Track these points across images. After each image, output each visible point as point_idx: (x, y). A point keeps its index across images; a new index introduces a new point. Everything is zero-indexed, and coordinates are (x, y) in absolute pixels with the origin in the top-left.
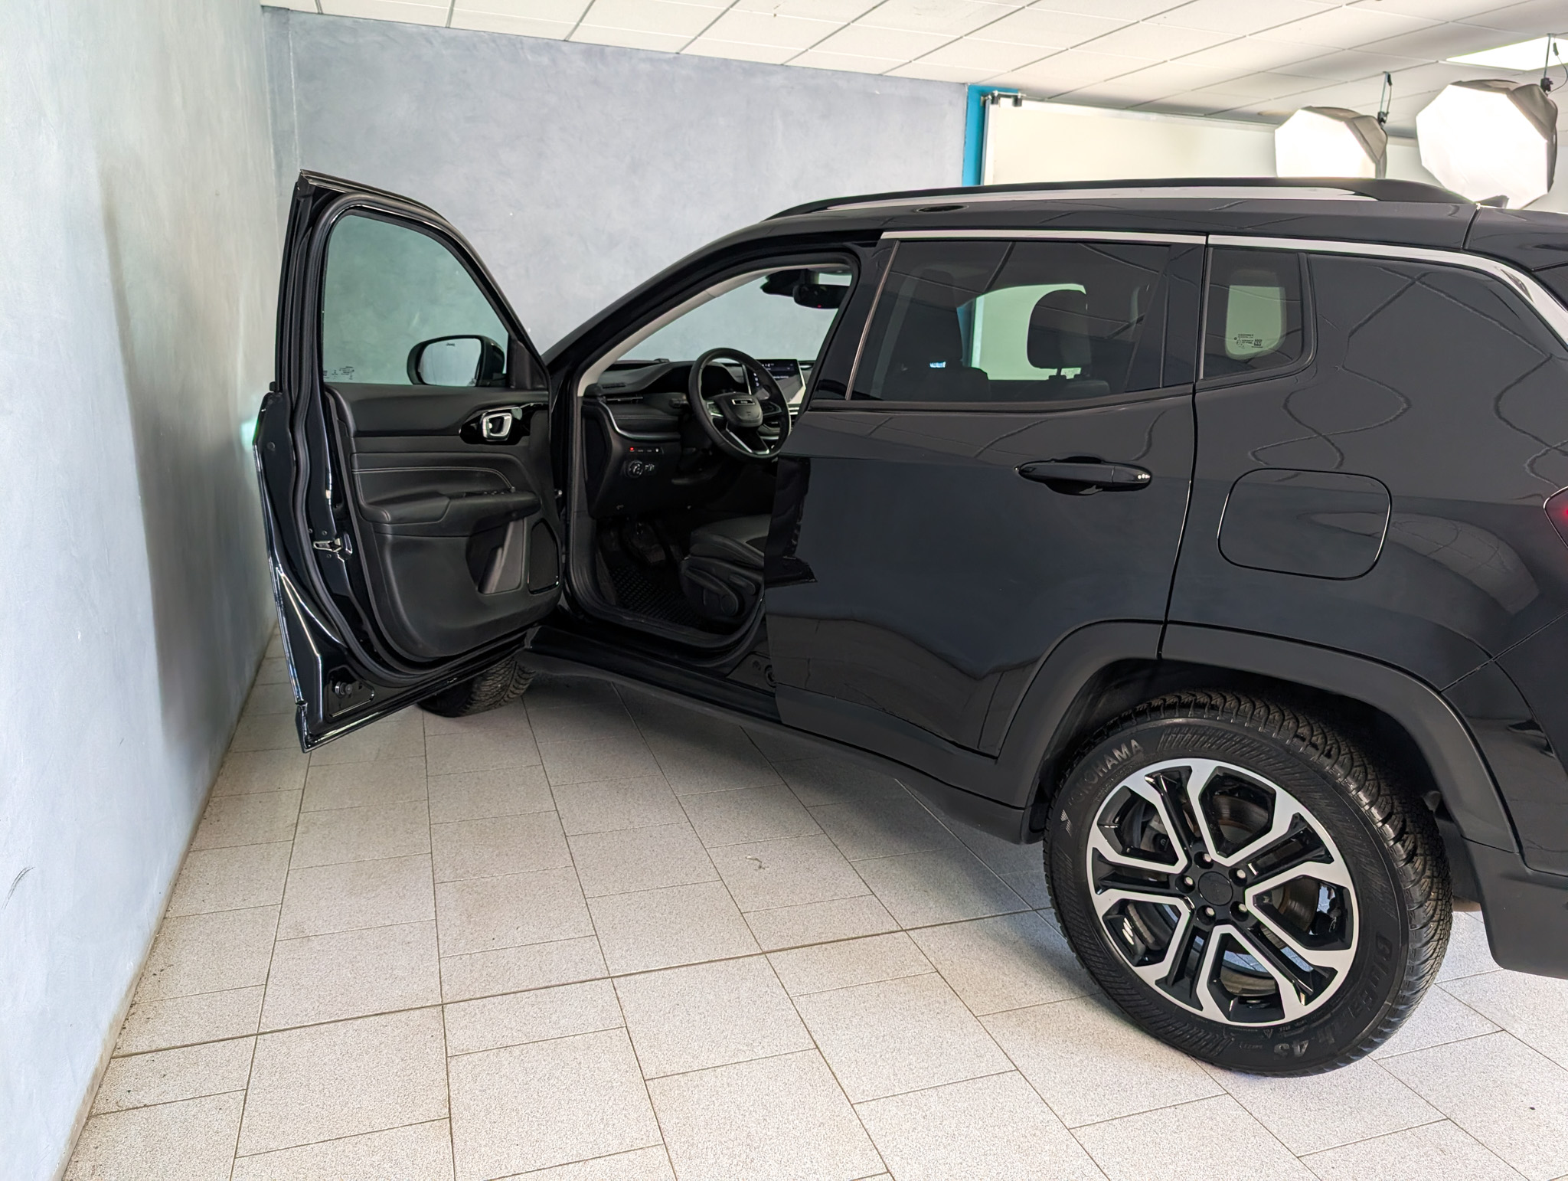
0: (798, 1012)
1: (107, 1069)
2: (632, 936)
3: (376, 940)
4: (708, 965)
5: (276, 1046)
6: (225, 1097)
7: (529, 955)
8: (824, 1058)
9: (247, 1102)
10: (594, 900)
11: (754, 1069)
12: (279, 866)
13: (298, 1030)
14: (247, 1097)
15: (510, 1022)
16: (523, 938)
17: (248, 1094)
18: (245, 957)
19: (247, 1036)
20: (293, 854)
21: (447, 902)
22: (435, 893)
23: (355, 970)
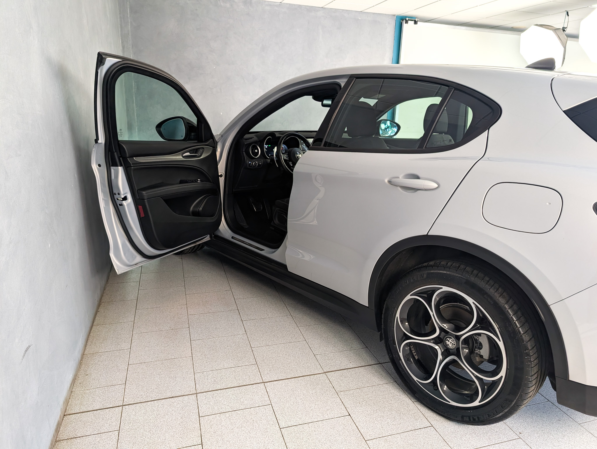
0: (340, 399)
1: (63, 420)
2: (271, 364)
3: (168, 365)
4: (302, 378)
5: (130, 411)
6: (110, 433)
7: (230, 373)
8: (353, 420)
9: (120, 436)
10: (255, 348)
11: (325, 424)
12: (129, 332)
13: (139, 404)
14: (120, 433)
15: (224, 402)
16: (227, 365)
17: (120, 432)
18: (116, 372)
19: (118, 406)
20: (134, 327)
21: (196, 349)
22: (191, 345)
23: (161, 378)
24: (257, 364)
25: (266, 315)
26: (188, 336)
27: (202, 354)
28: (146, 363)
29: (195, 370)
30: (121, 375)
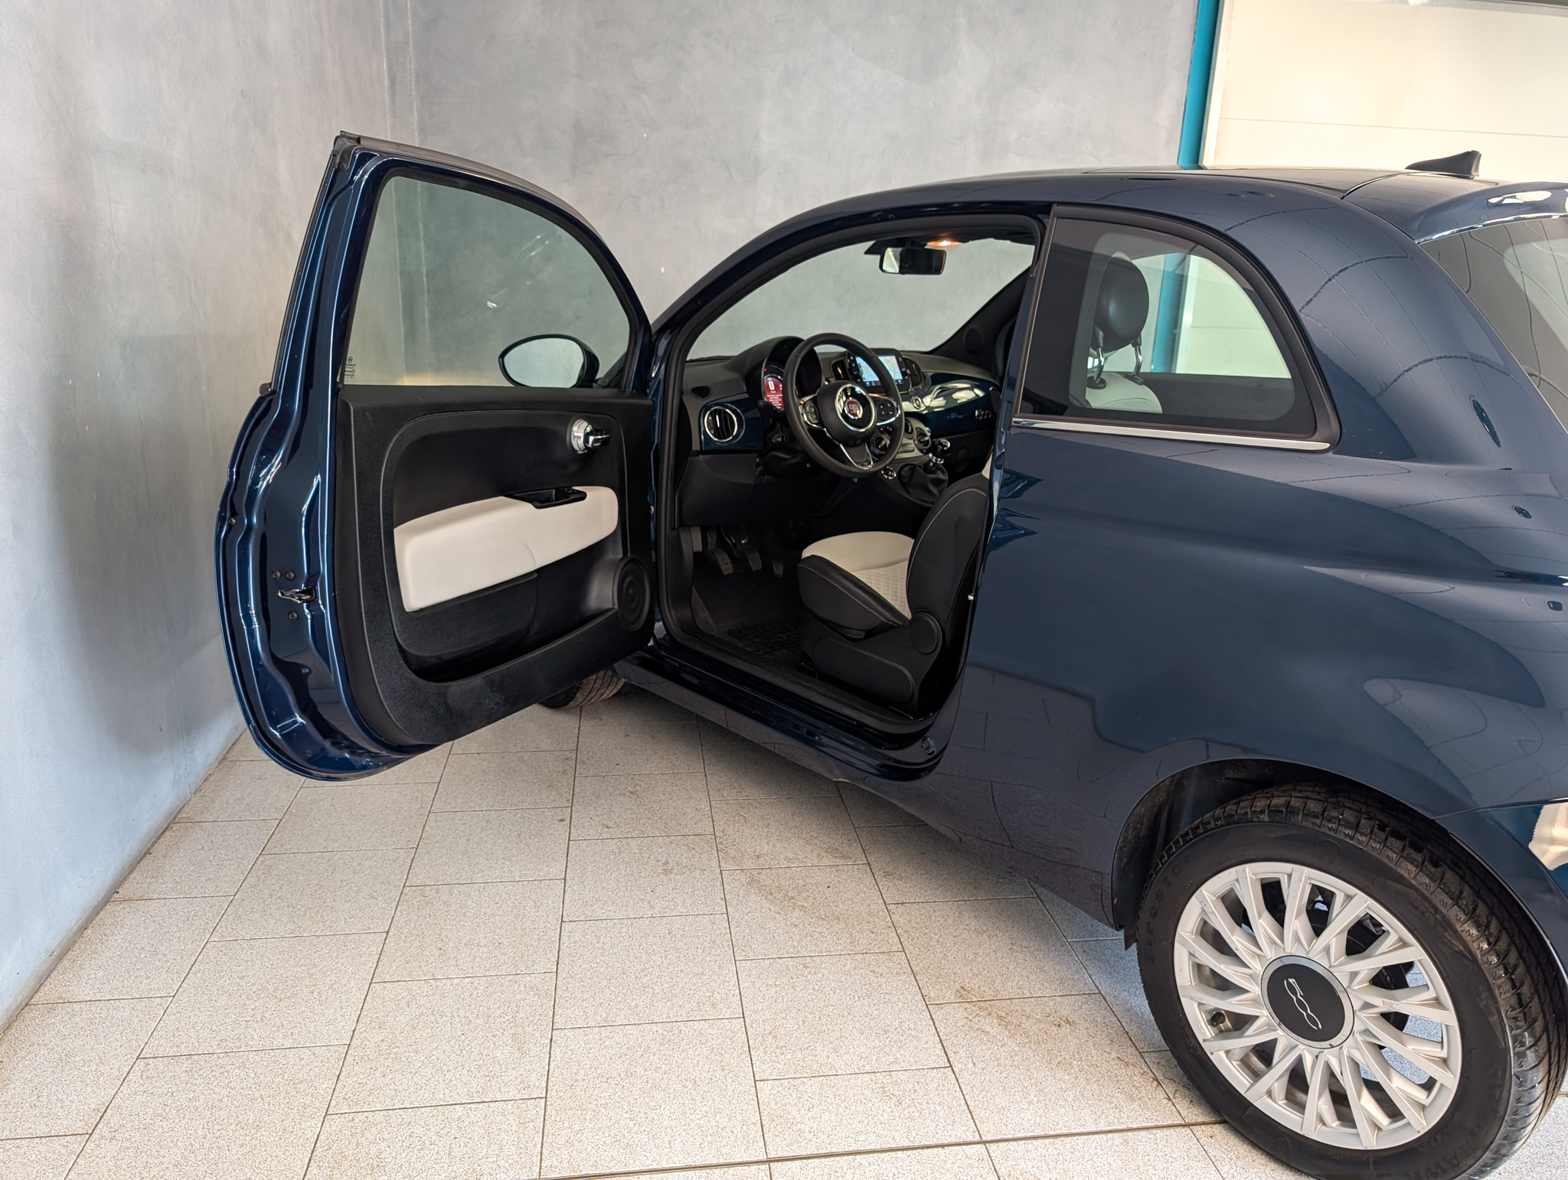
3: (260, 1071)
4: (682, 1174)
10: (562, 1033)
12: (199, 934)
16: (447, 1091)
20: (224, 916)
21: (376, 1015)
22: (365, 999)
23: (211, 1124)
24: (546, 1098)
25: (646, 905)
26: (370, 964)
27: (383, 1040)
28: (195, 1057)
29: (333, 1103)
30: (94, 1096)
